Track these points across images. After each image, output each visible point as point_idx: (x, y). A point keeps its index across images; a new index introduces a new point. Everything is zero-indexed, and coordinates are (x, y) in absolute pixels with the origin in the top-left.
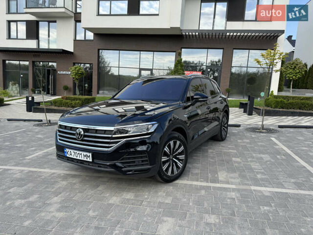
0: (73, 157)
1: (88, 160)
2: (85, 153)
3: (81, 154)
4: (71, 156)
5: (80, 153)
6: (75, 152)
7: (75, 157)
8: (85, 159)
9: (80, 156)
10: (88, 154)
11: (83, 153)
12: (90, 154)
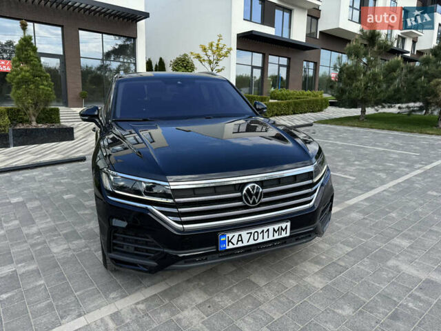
0: (245, 244)
1: (284, 235)
2: (276, 227)
3: (268, 230)
4: (240, 244)
5: (265, 229)
6: (253, 231)
7: (252, 242)
8: (277, 236)
9: (266, 235)
10: (284, 225)
11: (271, 228)
12: (289, 224)
